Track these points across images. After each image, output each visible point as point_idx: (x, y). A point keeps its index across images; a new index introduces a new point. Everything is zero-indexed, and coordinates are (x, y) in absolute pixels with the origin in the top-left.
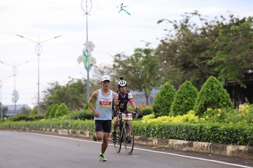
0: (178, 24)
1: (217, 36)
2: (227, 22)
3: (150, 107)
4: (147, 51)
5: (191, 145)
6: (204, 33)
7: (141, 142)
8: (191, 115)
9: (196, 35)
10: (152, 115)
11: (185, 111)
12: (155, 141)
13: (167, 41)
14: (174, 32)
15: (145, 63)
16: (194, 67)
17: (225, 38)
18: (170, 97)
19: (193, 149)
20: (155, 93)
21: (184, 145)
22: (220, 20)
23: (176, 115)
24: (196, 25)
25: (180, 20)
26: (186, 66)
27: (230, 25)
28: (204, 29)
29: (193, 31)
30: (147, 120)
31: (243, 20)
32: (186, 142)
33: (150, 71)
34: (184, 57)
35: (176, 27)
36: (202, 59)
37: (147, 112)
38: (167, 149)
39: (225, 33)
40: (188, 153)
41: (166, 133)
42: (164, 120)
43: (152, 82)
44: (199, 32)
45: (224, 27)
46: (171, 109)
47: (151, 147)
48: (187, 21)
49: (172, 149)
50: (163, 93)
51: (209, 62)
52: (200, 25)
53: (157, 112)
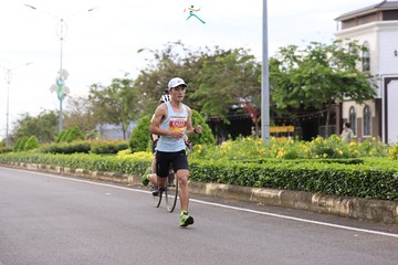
0: (160, 54)
1: (201, 67)
2: (212, 53)
3: (127, 142)
4: (126, 82)
6: (187, 64)
7: (115, 179)
9: (179, 67)
10: (129, 150)
12: (131, 178)
13: (148, 72)
14: (156, 62)
15: (123, 94)
17: (209, 70)
20: (133, 126)
22: (205, 51)
24: (179, 56)
25: (161, 50)
27: (215, 57)
28: (187, 60)
29: (175, 62)
30: (123, 155)
31: (229, 52)
33: (128, 103)
35: (157, 57)
37: (123, 148)
39: (209, 65)
41: (142, 170)
42: (141, 156)
43: (130, 115)
44: (182, 63)
45: (209, 58)
47: (125, 184)
48: (169, 51)
50: (141, 127)
52: (184, 55)
53: (134, 147)
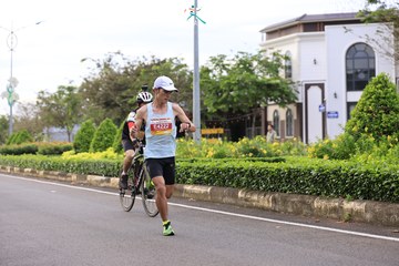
0: (102, 63)
1: (138, 75)
2: (148, 62)
3: (71, 144)
4: (70, 89)
5: (108, 181)
6: (126, 72)
7: (60, 178)
8: (110, 152)
9: (119, 75)
10: (73, 151)
11: (105, 148)
12: (74, 177)
13: (90, 80)
14: (98, 71)
15: (67, 100)
16: (116, 105)
17: (146, 78)
18: (90, 134)
19: (110, 185)
20: (77, 129)
21: (102, 181)
22: (142, 60)
23: (95, 151)
24: (119, 65)
25: (102, 59)
26: (108, 104)
27: (152, 65)
28: (126, 68)
29: (116, 70)
30: (67, 156)
31: (164, 61)
32: (103, 178)
33: (73, 108)
34: (106, 95)
35: (99, 66)
36: (124, 97)
37: (68, 149)
38: (85, 185)
39: (146, 73)
40: (105, 188)
41: (85, 170)
42: (83, 156)
43: (74, 119)
44: (122, 71)
45: (146, 67)
46: (91, 146)
47: (69, 182)
48: (110, 60)
49: (90, 185)
50: (83, 130)
51: (130, 101)
52: (123, 64)
53: (77, 148)
